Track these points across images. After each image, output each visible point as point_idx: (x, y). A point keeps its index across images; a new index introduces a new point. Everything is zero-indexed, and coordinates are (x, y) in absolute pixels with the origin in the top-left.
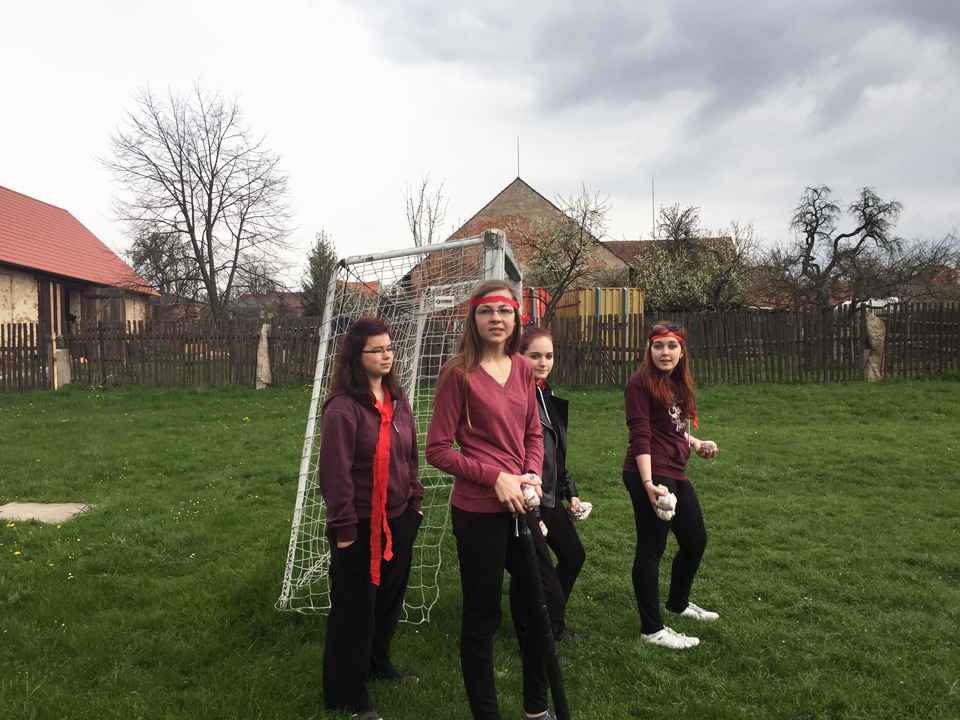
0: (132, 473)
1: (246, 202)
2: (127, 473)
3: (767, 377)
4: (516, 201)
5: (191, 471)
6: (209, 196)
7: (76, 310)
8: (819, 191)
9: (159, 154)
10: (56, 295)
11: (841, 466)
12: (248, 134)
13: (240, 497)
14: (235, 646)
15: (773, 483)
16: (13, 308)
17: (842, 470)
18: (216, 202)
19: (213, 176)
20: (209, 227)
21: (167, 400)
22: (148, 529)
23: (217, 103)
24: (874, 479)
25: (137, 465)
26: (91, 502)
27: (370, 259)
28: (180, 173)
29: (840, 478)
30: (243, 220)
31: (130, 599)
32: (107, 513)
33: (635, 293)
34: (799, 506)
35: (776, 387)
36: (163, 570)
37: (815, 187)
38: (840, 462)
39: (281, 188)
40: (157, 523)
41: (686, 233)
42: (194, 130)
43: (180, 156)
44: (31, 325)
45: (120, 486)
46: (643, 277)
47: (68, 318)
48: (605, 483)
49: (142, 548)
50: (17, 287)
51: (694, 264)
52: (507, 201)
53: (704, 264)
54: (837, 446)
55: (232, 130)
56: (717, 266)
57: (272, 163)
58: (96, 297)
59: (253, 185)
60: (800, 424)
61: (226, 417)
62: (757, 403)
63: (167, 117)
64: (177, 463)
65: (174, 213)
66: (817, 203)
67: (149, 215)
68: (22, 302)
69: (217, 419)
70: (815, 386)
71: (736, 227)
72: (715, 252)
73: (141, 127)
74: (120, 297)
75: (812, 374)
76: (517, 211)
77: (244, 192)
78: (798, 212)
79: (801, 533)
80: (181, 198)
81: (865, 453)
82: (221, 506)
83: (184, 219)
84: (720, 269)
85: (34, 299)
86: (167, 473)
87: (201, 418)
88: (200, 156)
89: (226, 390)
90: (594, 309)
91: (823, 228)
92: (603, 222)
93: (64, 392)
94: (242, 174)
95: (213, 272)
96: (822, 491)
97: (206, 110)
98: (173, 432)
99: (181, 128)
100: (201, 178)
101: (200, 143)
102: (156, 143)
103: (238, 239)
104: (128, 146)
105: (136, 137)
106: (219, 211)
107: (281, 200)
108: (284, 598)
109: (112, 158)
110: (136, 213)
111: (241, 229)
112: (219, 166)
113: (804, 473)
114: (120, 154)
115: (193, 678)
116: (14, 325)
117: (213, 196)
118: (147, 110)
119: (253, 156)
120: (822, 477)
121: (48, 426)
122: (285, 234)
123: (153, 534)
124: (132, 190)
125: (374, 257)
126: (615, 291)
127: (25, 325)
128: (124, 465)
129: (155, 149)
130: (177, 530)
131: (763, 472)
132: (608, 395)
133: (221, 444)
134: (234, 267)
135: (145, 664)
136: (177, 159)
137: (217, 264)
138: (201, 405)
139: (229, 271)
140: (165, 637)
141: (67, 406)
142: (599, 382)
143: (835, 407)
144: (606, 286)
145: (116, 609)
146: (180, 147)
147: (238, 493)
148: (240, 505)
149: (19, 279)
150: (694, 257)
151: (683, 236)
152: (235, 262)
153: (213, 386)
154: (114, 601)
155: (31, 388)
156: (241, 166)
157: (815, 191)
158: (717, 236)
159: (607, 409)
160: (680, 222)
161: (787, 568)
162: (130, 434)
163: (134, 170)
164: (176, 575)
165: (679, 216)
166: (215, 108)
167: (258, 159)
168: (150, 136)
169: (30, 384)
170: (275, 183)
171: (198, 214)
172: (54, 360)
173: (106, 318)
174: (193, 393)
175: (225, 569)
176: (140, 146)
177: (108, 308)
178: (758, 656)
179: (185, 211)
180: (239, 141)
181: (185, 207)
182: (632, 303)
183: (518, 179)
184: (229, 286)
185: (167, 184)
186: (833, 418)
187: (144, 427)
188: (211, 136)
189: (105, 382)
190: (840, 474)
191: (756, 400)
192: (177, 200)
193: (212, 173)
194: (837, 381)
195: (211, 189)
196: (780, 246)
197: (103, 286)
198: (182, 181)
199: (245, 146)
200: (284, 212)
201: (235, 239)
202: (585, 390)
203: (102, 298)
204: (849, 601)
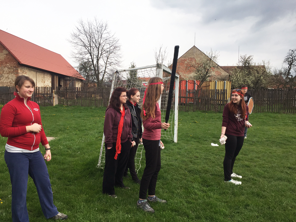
0: (69, 130)
1: (109, 53)
2: (68, 130)
3: (268, 111)
4: (193, 53)
5: (85, 130)
6: (98, 51)
7: (62, 84)
8: (294, 51)
9: (84, 38)
10: (56, 79)
11: (281, 139)
12: (110, 32)
13: (97, 138)
14: (84, 176)
15: (256, 143)
16: (44, 82)
17: (281, 140)
18: (100, 53)
19: (99, 45)
20: (98, 60)
21: (84, 110)
22: (69, 145)
23: (101, 23)
24: (290, 144)
25: (71, 128)
26: (56, 137)
27: (125, 71)
28: (90, 44)
29: (279, 143)
30: (108, 58)
31: (60, 162)
32: (59, 140)
33: (228, 83)
34: (261, 150)
35: (270, 114)
36: (70, 156)
37: (292, 50)
38: (281, 138)
39: (119, 49)
40: (72, 143)
41: (249, 64)
42: (94, 31)
43: (90, 39)
44: (49, 88)
45: (66, 133)
46: (232, 78)
47: (60, 86)
48: (204, 140)
49: (66, 149)
50: (45, 76)
51: (249, 74)
52: (190, 53)
53: (252, 74)
54: (283, 133)
55: (105, 31)
56: (257, 75)
57: (116, 41)
58: (67, 80)
59: (111, 48)
60: (274, 126)
61: (99, 116)
62: (262, 119)
63: (87, 28)
64: (82, 128)
65: (88, 56)
66: (293, 55)
67: (81, 57)
68: (47, 81)
69: (96, 116)
70: (283, 114)
71: (264, 62)
72: (256, 70)
73: (79, 31)
74: (74, 80)
75: (283, 110)
76: (193, 56)
77: (108, 50)
78: (286, 58)
79: (259, 158)
80: (90, 52)
81: (291, 135)
82: (90, 140)
83: (91, 58)
84: (258, 76)
85: (50, 80)
86: (79, 131)
87: (92, 116)
88: (96, 39)
89: (100, 108)
90: (214, 87)
91: (294, 63)
92: (217, 60)
93: (56, 107)
94: (108, 45)
95: (99, 73)
96: (272, 146)
97: (98, 26)
98: (83, 119)
99: (91, 31)
100: (96, 46)
101: (96, 35)
102: (84, 35)
103: (106, 64)
104: (76, 36)
105: (78, 33)
106: (101, 55)
107: (118, 53)
108: (98, 165)
109: (71, 40)
110: (77, 56)
111: (107, 61)
112: (101, 42)
113: (268, 140)
114: (73, 38)
115: (71, 183)
116: (45, 87)
117: (99, 51)
118: (81, 25)
119: (111, 39)
120: (273, 142)
121: (50, 116)
122: (120, 62)
123: (70, 146)
124: (76, 49)
125: (126, 70)
126: (222, 82)
127: (48, 87)
128: (67, 127)
129: (83, 37)
130: (76, 145)
131: (255, 139)
132: (214, 114)
133: (95, 123)
134: (105, 72)
135: (59, 179)
136: (89, 40)
137: (100, 71)
138: (93, 112)
139: (103, 73)
140: (66, 172)
141: (56, 111)
142: (212, 110)
143: (288, 121)
144: (221, 80)
145: (56, 165)
146: (90, 36)
147: (96, 137)
148: (96, 140)
149: (46, 74)
150: (250, 72)
151: (248, 65)
152: (105, 71)
153: (97, 107)
154: (55, 162)
155: (47, 106)
156: (108, 42)
157: (293, 51)
158: (257, 65)
159: (213, 119)
160: (247, 60)
161: (249, 167)
162: (71, 119)
163: (77, 43)
164: (74, 157)
165: (246, 58)
166: (101, 25)
167: (113, 40)
168: (82, 33)
169: (47, 104)
170: (117, 47)
171: (95, 56)
172: (54, 98)
173: (70, 86)
174: (91, 109)
175: (86, 157)
176: (79, 36)
177: (71, 83)
178: (230, 190)
179: (91, 56)
180: (107, 35)
181: (91, 54)
182: (227, 86)
183: (194, 46)
184: (103, 78)
185: (86, 47)
186: (286, 124)
187: (76, 118)
188: (99, 33)
189: (67, 104)
190: (280, 141)
191: (262, 118)
192: (89, 52)
193: (99, 44)
194: (291, 113)
195: (99, 49)
196: (276, 69)
197: (69, 77)
198: (91, 47)
199: (109, 36)
200: (120, 56)
201: (105, 64)
202: (207, 112)
203: (69, 80)
204: (265, 177)
